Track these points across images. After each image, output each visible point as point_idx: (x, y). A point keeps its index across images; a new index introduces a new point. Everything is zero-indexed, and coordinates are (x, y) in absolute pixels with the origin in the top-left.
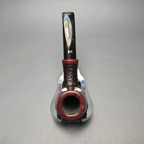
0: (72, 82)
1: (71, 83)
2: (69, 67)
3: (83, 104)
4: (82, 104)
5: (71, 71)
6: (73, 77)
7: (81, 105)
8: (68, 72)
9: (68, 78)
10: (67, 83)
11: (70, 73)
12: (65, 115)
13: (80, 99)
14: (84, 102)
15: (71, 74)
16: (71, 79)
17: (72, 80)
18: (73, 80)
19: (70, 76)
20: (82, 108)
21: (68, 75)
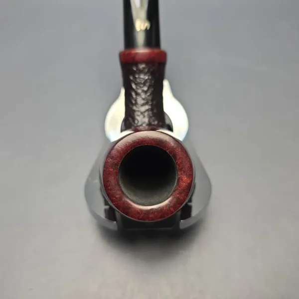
0: (150, 117)
1: (146, 120)
2: (140, 72)
3: (184, 172)
4: (181, 170)
5: (144, 84)
6: (152, 100)
7: (179, 174)
8: (137, 88)
9: (136, 104)
10: (134, 119)
11: (143, 91)
12: (130, 204)
13: (175, 156)
14: (187, 166)
15: (146, 92)
16: (147, 107)
17: (147, 110)
18: (152, 110)
19: (143, 99)
20: (181, 183)
21: (137, 94)
